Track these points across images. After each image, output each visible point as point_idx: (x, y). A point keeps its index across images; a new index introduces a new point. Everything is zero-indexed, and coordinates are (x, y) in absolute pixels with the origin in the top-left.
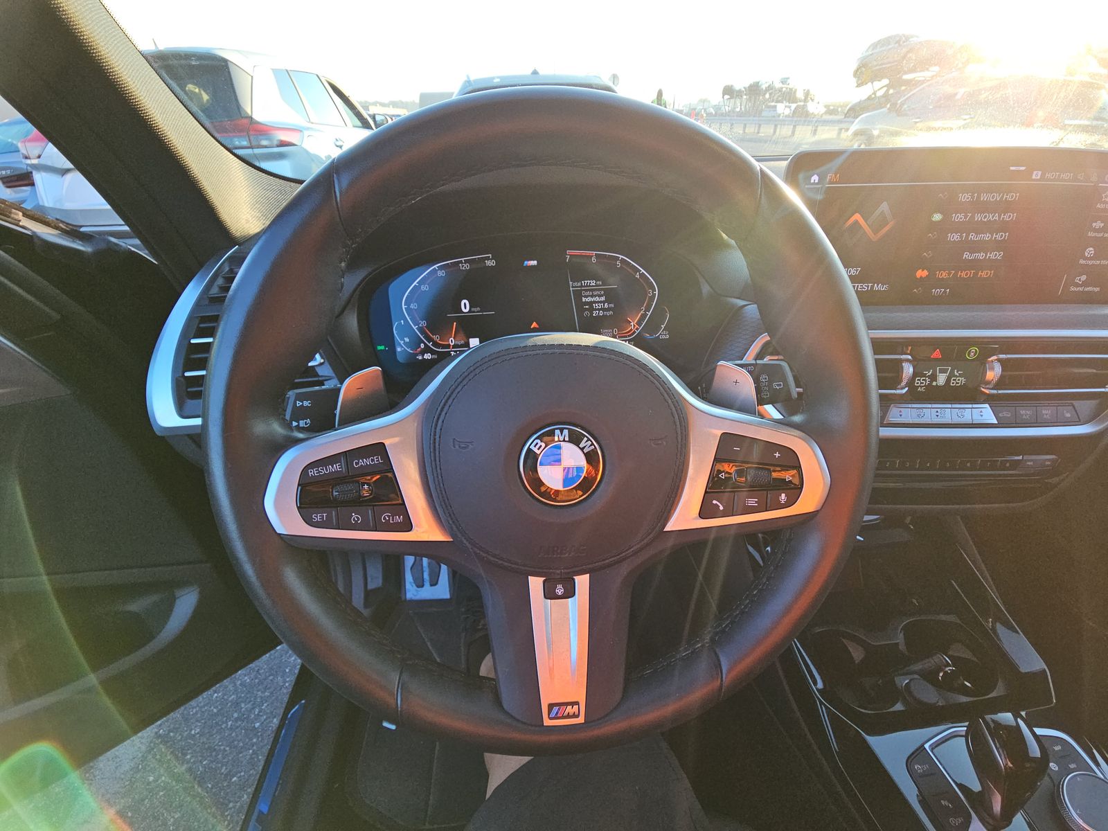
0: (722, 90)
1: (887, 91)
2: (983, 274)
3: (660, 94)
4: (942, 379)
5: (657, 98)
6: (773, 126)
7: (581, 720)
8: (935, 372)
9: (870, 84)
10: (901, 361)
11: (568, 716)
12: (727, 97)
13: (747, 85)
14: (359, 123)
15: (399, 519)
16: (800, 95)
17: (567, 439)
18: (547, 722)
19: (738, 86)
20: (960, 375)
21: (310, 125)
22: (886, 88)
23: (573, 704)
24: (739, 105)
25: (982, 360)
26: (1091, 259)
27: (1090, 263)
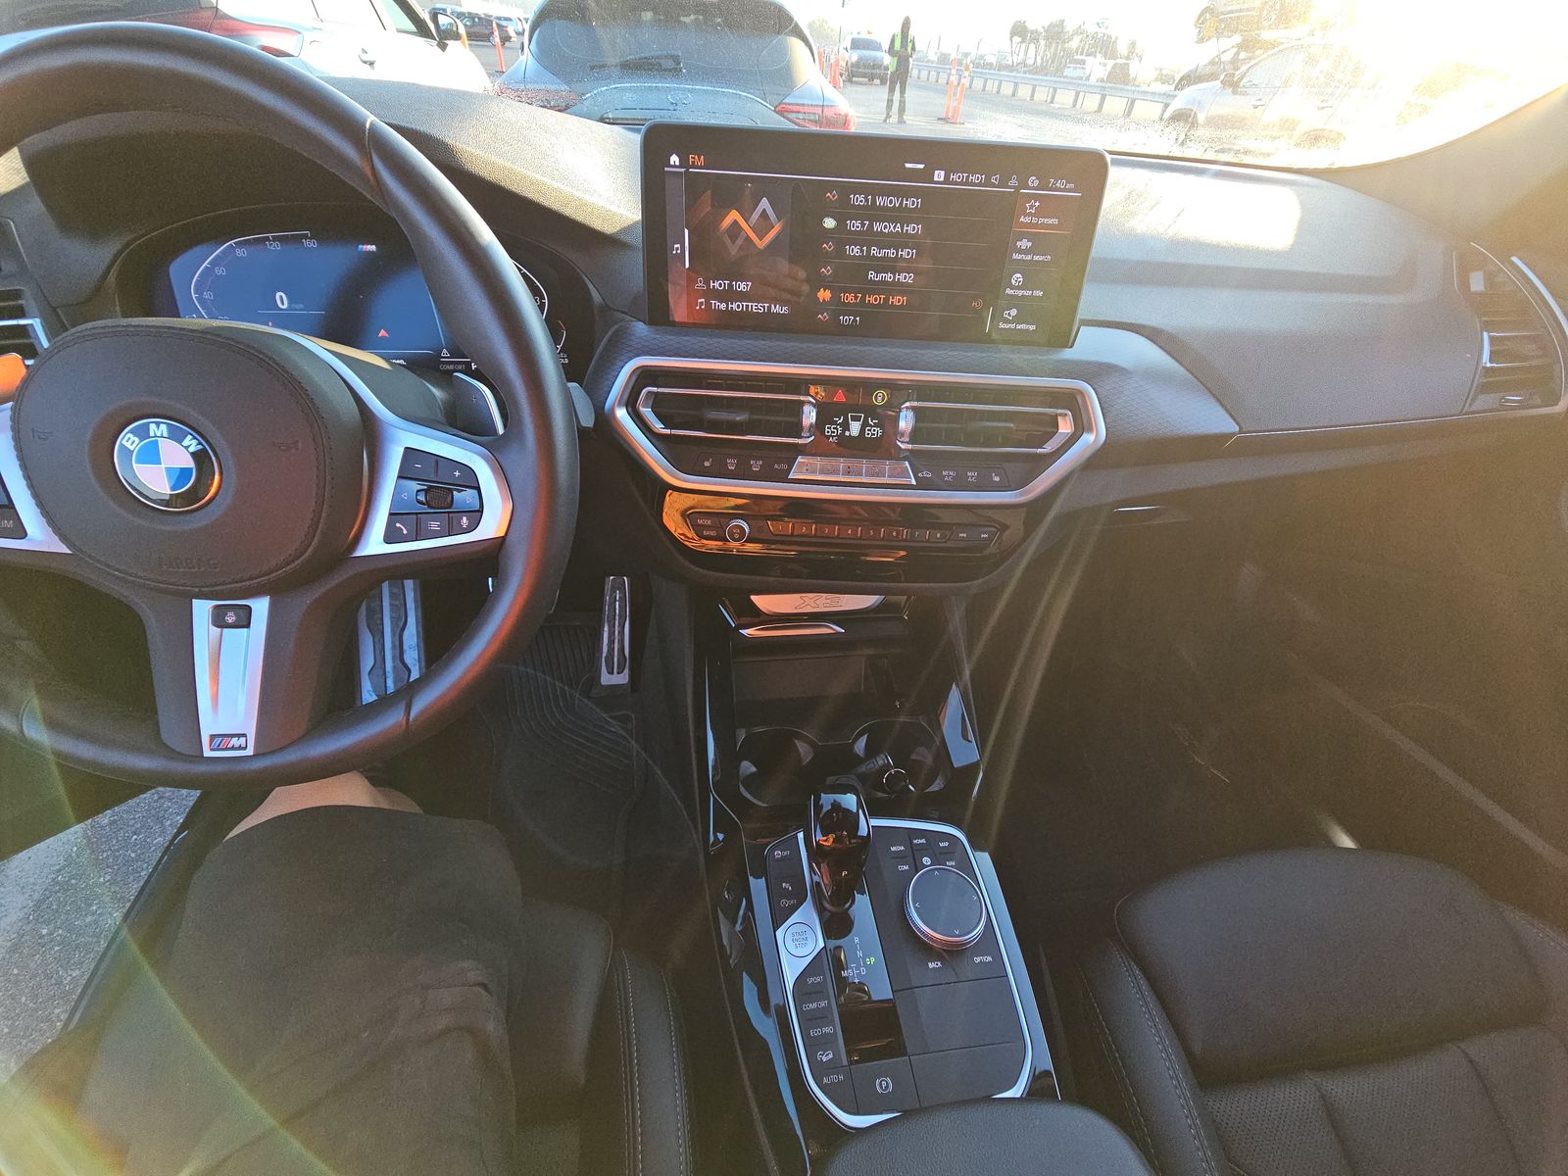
0: (1010, 27)
1: (1237, 53)
2: (897, 300)
3: (906, 25)
4: (855, 428)
5: (902, 31)
6: (1072, 94)
7: (250, 752)
8: (846, 419)
9: (1215, 39)
10: (802, 403)
11: (233, 748)
12: (1017, 39)
13: (1046, 25)
14: (412, 28)
15: (9, 524)
16: (1122, 48)
17: (165, 435)
18: (207, 753)
19: (1035, 24)
20: (876, 425)
21: (319, 24)
22: (1235, 50)
23: (239, 736)
24: (1032, 54)
25: (894, 406)
26: (1018, 288)
27: (1020, 293)
